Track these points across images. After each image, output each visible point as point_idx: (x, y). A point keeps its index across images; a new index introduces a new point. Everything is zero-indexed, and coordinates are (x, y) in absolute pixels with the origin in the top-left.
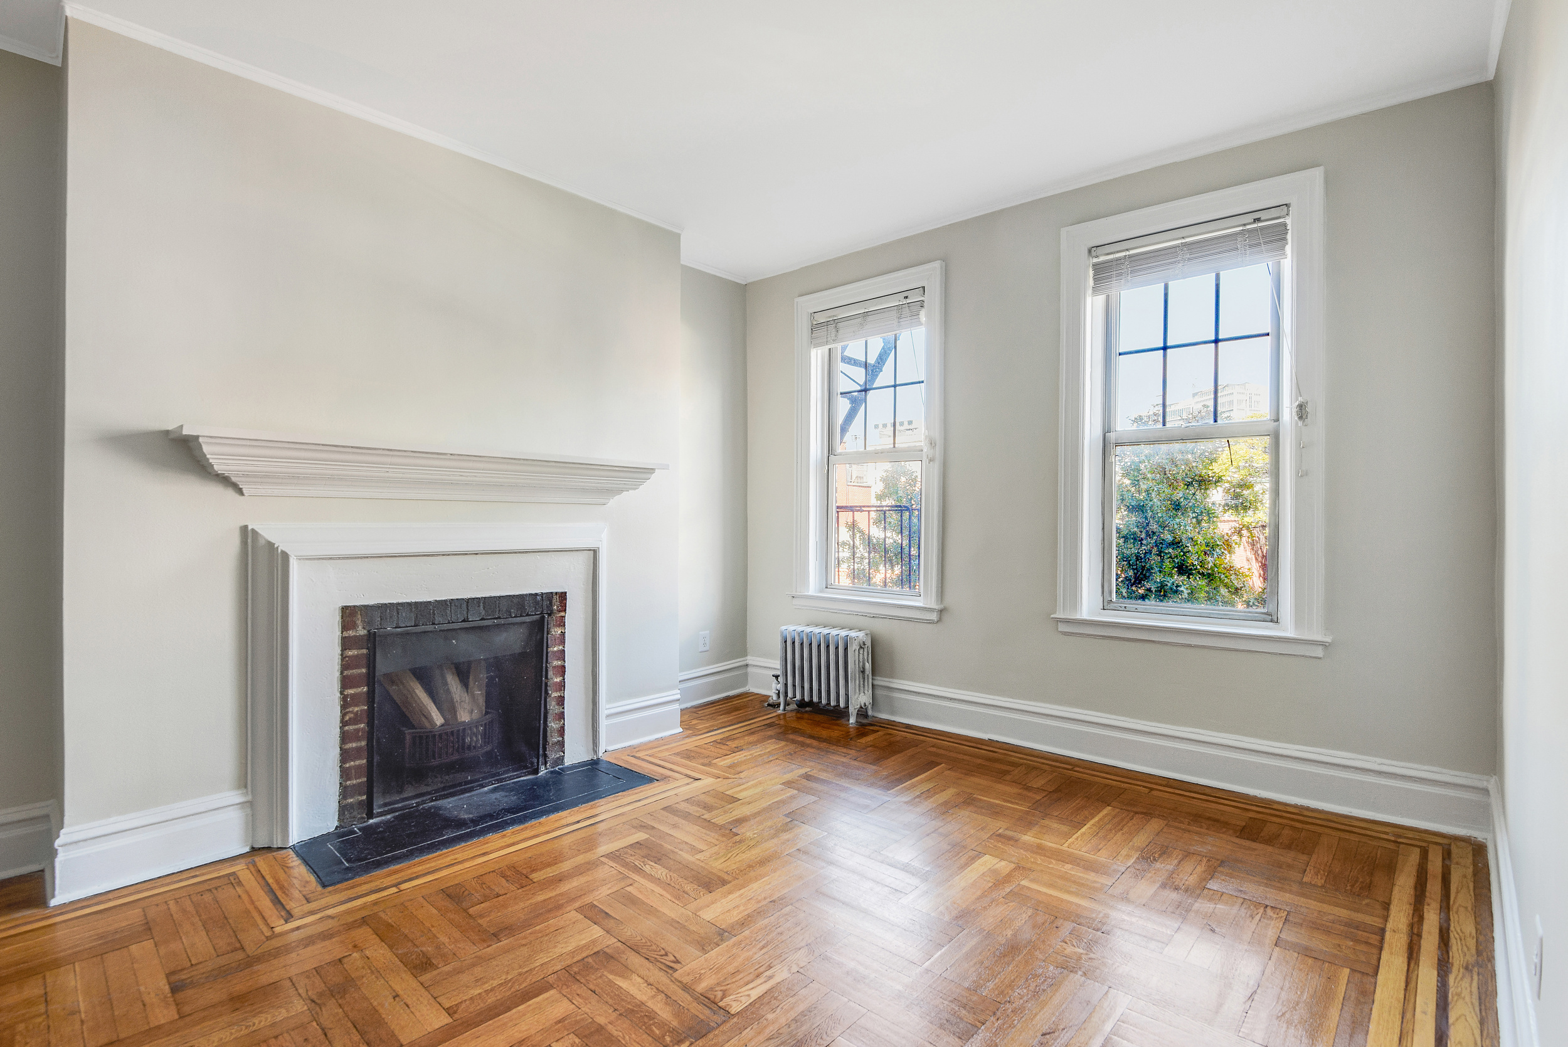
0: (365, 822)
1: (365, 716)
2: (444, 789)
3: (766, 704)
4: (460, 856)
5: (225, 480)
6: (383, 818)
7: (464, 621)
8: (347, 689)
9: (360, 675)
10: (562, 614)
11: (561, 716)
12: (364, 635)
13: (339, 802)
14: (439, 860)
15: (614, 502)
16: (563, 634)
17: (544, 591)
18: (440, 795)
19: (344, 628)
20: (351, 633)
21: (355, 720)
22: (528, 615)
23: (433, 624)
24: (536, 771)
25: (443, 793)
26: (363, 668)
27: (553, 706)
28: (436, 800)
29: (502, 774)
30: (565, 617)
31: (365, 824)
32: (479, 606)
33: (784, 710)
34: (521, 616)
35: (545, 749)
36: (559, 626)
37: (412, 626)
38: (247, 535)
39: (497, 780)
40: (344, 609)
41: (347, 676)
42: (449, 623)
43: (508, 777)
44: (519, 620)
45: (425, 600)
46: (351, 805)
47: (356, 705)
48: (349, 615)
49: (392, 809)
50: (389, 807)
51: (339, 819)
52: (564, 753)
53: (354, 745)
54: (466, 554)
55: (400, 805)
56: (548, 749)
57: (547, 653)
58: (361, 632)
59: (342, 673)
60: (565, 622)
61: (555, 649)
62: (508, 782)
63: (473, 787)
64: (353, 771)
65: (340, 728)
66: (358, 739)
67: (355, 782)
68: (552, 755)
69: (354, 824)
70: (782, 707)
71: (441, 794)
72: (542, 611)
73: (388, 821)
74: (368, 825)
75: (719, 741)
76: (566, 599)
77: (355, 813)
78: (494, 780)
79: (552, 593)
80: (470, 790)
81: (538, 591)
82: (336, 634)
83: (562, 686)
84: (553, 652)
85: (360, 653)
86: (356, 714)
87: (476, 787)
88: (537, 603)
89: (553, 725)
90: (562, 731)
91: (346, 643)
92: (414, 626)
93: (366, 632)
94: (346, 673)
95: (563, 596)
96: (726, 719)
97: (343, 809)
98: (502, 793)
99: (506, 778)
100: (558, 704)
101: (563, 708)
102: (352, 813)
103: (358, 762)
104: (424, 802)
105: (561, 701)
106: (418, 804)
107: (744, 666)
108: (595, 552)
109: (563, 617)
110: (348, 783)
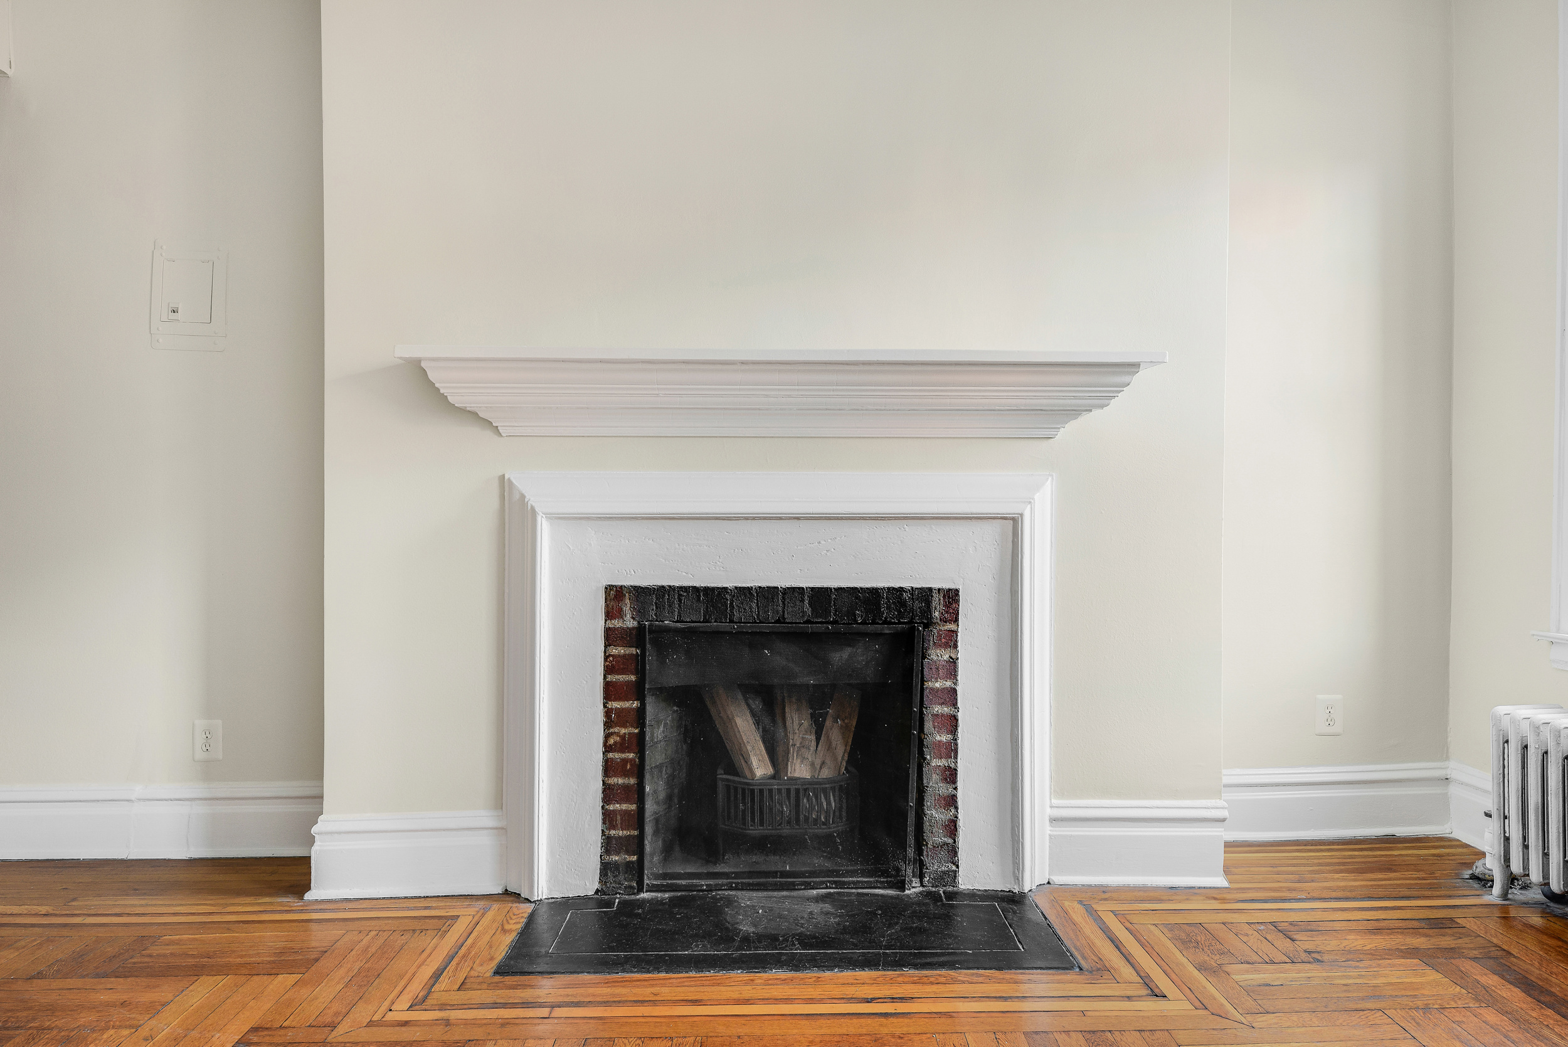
0: (634, 894)
1: (634, 741)
2: (751, 874)
3: (1467, 874)
4: (665, 992)
5: (472, 416)
6: (659, 895)
7: (778, 621)
8: (611, 701)
9: (628, 683)
10: (952, 627)
11: (951, 802)
12: (633, 628)
13: (601, 856)
14: (638, 987)
15: (1069, 432)
16: (953, 662)
17: (916, 585)
18: (742, 883)
19: (609, 615)
20: (616, 623)
21: (622, 747)
22: (885, 622)
23: (731, 621)
24: (901, 885)
25: (747, 880)
26: (633, 674)
27: (935, 785)
28: (736, 889)
29: (843, 876)
30: (956, 632)
31: (633, 897)
32: (803, 601)
33: (1504, 895)
34: (874, 623)
35: (919, 852)
36: (946, 646)
37: (700, 622)
38: (504, 485)
39: (835, 882)
40: (609, 589)
41: (611, 682)
42: (755, 622)
43: (853, 882)
44: (871, 628)
45: (720, 586)
46: (616, 865)
47: (624, 726)
48: (615, 595)
49: (672, 884)
50: (669, 882)
51: (601, 881)
52: (958, 867)
53: (620, 781)
54: (780, 518)
55: (684, 882)
56: (925, 853)
57: (922, 689)
58: (630, 623)
59: (605, 677)
60: (956, 641)
61: (937, 685)
62: (854, 891)
63: (793, 884)
64: (619, 817)
65: (603, 753)
66: (625, 774)
67: (621, 833)
68: (935, 865)
69: (620, 894)
70: (1497, 889)
71: (744, 881)
72: (912, 619)
73: (661, 902)
74: (638, 900)
75: (1283, 926)
76: (957, 602)
77: (621, 877)
78: (829, 882)
79: (930, 589)
80: (791, 887)
81: (906, 585)
82: (598, 624)
83: (952, 750)
84: (932, 689)
85: (627, 652)
86: (623, 737)
87: (798, 885)
88: (903, 603)
89: (935, 814)
90: (952, 828)
91: (611, 636)
92: (703, 622)
93: (636, 623)
94: (610, 678)
95: (952, 597)
96: (1342, 884)
97: (606, 868)
98: (827, 907)
99: (849, 883)
100: (945, 780)
101: (956, 789)
102: (617, 876)
103: (624, 807)
104: (718, 888)
105: (951, 776)
106: (710, 889)
107: (1439, 779)
108: (1015, 522)
109: (953, 631)
110: (613, 832)
